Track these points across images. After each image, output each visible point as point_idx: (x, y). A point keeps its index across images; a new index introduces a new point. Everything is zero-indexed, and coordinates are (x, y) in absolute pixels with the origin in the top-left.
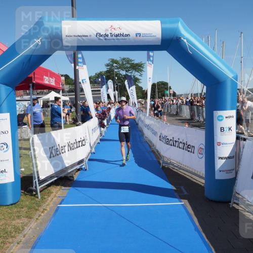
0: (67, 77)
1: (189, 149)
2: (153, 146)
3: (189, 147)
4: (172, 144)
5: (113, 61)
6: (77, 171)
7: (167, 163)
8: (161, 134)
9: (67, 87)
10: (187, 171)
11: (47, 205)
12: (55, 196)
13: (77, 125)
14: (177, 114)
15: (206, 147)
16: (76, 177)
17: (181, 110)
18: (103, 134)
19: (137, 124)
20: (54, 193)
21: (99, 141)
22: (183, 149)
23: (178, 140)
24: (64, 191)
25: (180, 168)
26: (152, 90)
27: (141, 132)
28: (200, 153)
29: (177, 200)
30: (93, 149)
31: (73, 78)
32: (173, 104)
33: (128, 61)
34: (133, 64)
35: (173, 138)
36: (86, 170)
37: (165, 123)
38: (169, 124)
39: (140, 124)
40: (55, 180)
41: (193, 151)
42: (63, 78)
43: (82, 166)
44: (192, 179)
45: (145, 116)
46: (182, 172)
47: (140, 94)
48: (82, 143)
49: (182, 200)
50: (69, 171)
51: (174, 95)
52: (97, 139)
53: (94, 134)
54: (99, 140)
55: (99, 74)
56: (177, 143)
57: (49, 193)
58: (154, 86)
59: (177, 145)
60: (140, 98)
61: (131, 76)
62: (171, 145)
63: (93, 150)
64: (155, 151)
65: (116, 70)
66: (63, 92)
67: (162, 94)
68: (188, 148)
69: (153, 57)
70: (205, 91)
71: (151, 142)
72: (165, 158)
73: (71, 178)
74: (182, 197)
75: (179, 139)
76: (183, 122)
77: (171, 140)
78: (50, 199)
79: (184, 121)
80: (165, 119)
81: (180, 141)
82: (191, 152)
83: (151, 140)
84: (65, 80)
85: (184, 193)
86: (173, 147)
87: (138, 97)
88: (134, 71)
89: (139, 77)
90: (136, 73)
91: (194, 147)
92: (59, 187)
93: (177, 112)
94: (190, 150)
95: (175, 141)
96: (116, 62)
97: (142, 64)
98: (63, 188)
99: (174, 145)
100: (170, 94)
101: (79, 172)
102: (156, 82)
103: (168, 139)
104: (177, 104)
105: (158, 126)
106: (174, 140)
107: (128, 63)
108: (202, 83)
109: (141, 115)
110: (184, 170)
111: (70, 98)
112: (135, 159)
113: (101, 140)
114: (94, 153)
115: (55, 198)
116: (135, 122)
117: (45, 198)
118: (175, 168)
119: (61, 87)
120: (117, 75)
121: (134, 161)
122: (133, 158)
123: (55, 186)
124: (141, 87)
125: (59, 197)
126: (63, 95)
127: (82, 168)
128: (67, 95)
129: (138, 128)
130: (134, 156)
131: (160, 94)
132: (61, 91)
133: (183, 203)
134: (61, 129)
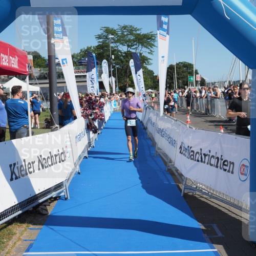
0: (37, 56)
1: (225, 167)
2: (171, 161)
3: (226, 163)
4: (200, 159)
5: (109, 31)
6: (53, 201)
7: (191, 189)
8: (182, 143)
9: (36, 72)
10: (222, 201)
11: (7, 253)
12: (19, 239)
13: (52, 131)
14: (207, 113)
15: (251, 163)
16: (51, 209)
17: (213, 106)
18: (93, 144)
19: (145, 129)
20: (18, 235)
21: (86, 154)
22: (217, 167)
23: (208, 153)
24: (33, 231)
25: (211, 197)
26: (168, 75)
27: (152, 140)
28: (242, 174)
29: (206, 244)
30: (78, 167)
31: (47, 58)
32: (201, 97)
33: (131, 30)
34: (139, 34)
35: (201, 149)
36: (66, 199)
37: (188, 126)
38: (194, 129)
39: (150, 129)
40: (19, 215)
41: (231, 170)
42: (30, 57)
43: (60, 193)
44: (230, 214)
45: (158, 115)
46: (214, 203)
47: (150, 83)
49: (214, 245)
50: (41, 201)
51: (203, 83)
52: (83, 152)
53: (79, 143)
54: (86, 152)
55: (86, 50)
56: (207, 157)
57: (9, 234)
58: (170, 69)
59: (206, 161)
60: (150, 88)
61: (135, 53)
62: (198, 161)
63: (78, 169)
64: (174, 170)
65: (112, 45)
66: (30, 79)
67: (184, 82)
68: (224, 164)
69: (168, 24)
70: (250, 77)
71: (166, 156)
72: (188, 181)
73: (44, 212)
74: (214, 241)
75: (210, 151)
76: (216, 125)
77: (197, 153)
78: (11, 243)
79: (218, 123)
80: (189, 120)
81: (211, 155)
82: (229, 171)
83: (167, 153)
84: (34, 60)
85: (217, 235)
86: (200, 163)
87: (147, 87)
88: (140, 46)
89: (149, 56)
90: (144, 49)
91: (233, 163)
92: (25, 225)
93: (207, 110)
94: (227, 168)
95: (204, 154)
96: (113, 32)
97: (152, 36)
98: (32, 226)
99: (202, 161)
100: (197, 82)
101: (56, 202)
102: (175, 64)
103: (192, 151)
104: (206, 97)
105: (178, 131)
106: (203, 152)
107: (131, 34)
108: (246, 64)
109: (151, 115)
110: (216, 198)
111: (41, 88)
112: (142, 183)
113: (89, 153)
114: (79, 173)
115: (20, 243)
116: (143, 125)
117: (3, 243)
118: (205, 196)
119: (27, 70)
120: (114, 51)
121: (141, 185)
122: (140, 181)
123: (19, 224)
124: (152, 71)
125: (25, 240)
126: (30, 84)
127: (60, 197)
128: (36, 84)
129: (147, 133)
130: (140, 178)
131: (180, 81)
132: (27, 78)
133: (216, 250)
134: (28, 135)
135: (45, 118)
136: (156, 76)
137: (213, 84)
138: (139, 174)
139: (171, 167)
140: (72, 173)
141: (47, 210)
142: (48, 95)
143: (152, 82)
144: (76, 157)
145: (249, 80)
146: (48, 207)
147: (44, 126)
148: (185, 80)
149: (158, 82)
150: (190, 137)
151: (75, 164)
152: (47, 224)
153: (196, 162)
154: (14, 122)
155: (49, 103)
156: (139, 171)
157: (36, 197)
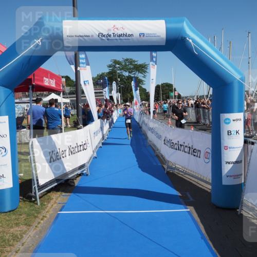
0: (67, 78)
1: (194, 154)
2: (158, 150)
3: (195, 151)
4: (177, 148)
5: (116, 62)
6: (78, 177)
7: (171, 168)
8: (166, 137)
9: (67, 89)
11: (47, 212)
12: (55, 203)
13: (78, 129)
15: (212, 151)
16: (77, 183)
18: (106, 138)
19: (141, 128)
20: (54, 200)
21: (101, 145)
22: (189, 153)
24: (65, 197)
25: (185, 174)
26: (155, 92)
27: (145, 135)
28: (206, 158)
29: (182, 206)
30: (95, 153)
31: (74, 80)
33: (131, 62)
34: (136, 64)
35: (178, 142)
36: (87, 175)
37: (169, 126)
38: (173, 127)
39: (144, 128)
40: (56, 186)
41: (198, 155)
42: (64, 80)
43: (83, 171)
44: (198, 185)
45: (149, 118)
46: (187, 177)
47: (144, 97)
48: (83, 147)
49: (188, 207)
50: (70, 176)
51: (179, 96)
52: (99, 143)
53: (96, 138)
54: (101, 144)
55: (101, 75)
56: (182, 147)
57: (48, 199)
58: (157, 88)
59: (182, 149)
60: (144, 101)
62: (176, 149)
63: (95, 155)
64: (160, 155)
65: (118, 72)
66: (63, 94)
67: (166, 96)
68: (194, 152)
69: (156, 57)
70: (211, 93)
71: (155, 146)
72: (169, 163)
73: (72, 184)
74: (187, 204)
75: (184, 143)
77: (176, 144)
78: (50, 205)
80: (170, 122)
81: (185, 145)
82: (197, 156)
83: (155, 144)
84: (66, 82)
85: (189, 199)
86: (177, 151)
87: (142, 100)
88: (137, 72)
89: (143, 79)
90: (140, 74)
91: (200, 151)
92: (59, 193)
94: (196, 154)
96: (119, 63)
97: (145, 65)
98: (64, 194)
99: (179, 149)
100: (175, 96)
101: (80, 177)
102: (160, 84)
103: (173, 143)
105: (162, 129)
106: (180, 144)
107: (131, 64)
108: (208, 84)
109: (145, 118)
110: (189, 175)
111: (71, 100)
112: (138, 164)
113: (103, 144)
114: (96, 158)
115: (55, 205)
116: (139, 125)
117: (44, 205)
118: (181, 173)
119: (62, 88)
120: (120, 76)
121: (138, 165)
122: (137, 163)
123: (55, 192)
124: (145, 89)
125: (60, 203)
126: (63, 98)
127: (83, 174)
128: (67, 97)
129: (142, 131)
130: (137, 161)
131: (164, 96)
132: (62, 93)
133: (189, 210)
134: (61, 132)
135: (73, 120)
136: (148, 93)
137: (186, 97)
138: (137, 158)
139: (158, 153)
140: (91, 157)
141: (74, 183)
142: (75, 105)
143: (145, 96)
144: (94, 147)
145: (211, 95)
146: (75, 181)
147: (73, 126)
148: (168, 95)
149: (149, 96)
150: (171, 134)
151: (93, 151)
152: (74, 192)
153: (175, 150)
154: (52, 123)
155: (76, 110)
156: (136, 156)
157: (67, 174)
